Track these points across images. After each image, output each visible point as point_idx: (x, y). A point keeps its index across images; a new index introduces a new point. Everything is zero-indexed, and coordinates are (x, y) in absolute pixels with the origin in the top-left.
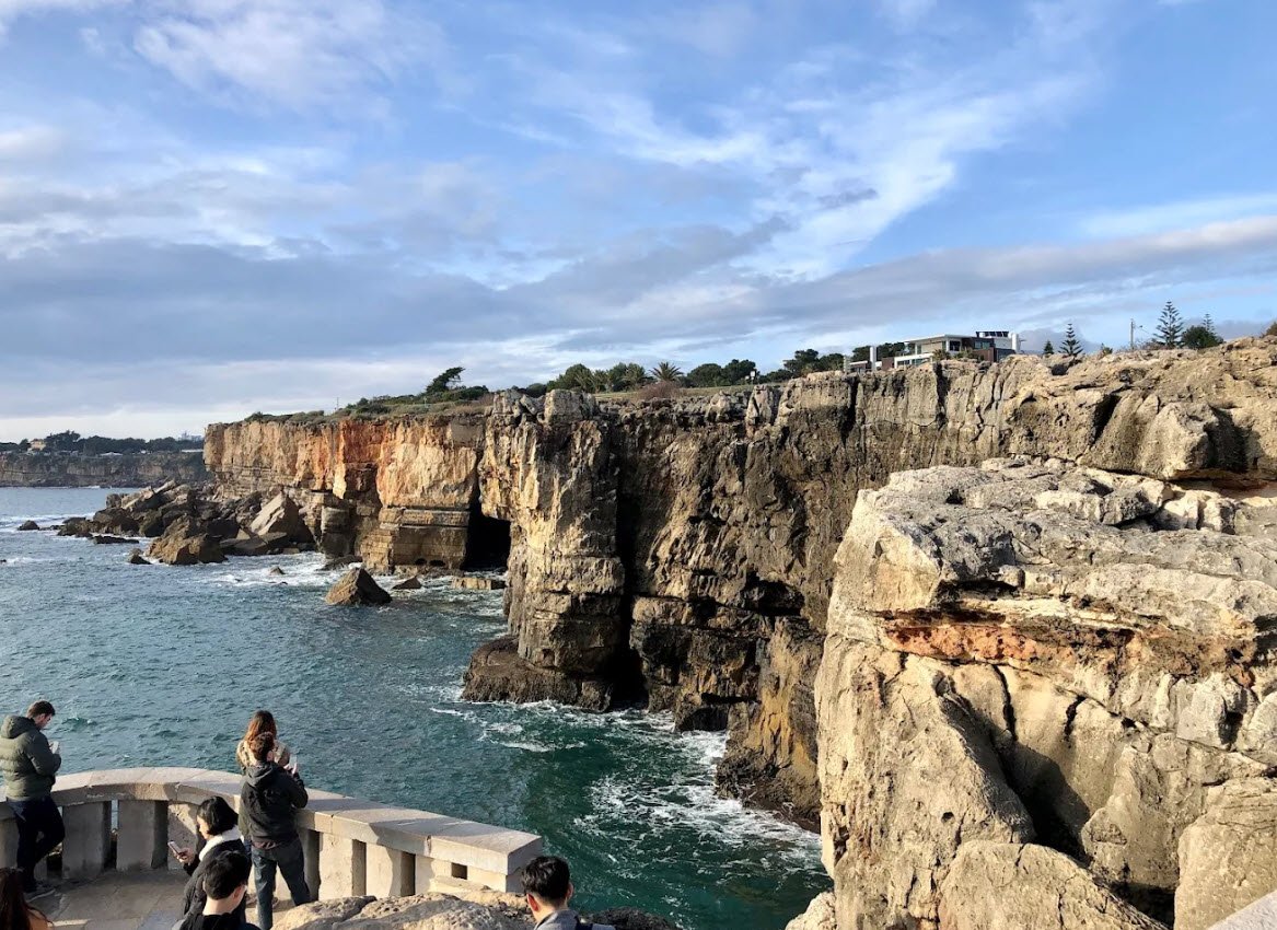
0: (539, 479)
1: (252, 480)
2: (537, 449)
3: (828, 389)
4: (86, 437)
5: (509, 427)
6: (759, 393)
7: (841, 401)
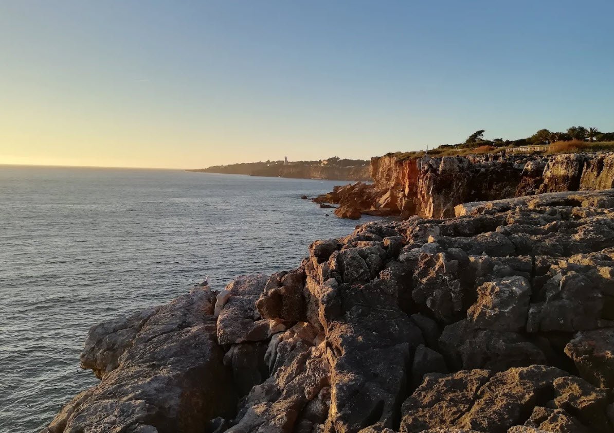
0: (433, 202)
1: (385, 182)
2: (433, 187)
3: (565, 166)
4: (342, 159)
5: (422, 175)
6: (552, 161)
7: (571, 172)
